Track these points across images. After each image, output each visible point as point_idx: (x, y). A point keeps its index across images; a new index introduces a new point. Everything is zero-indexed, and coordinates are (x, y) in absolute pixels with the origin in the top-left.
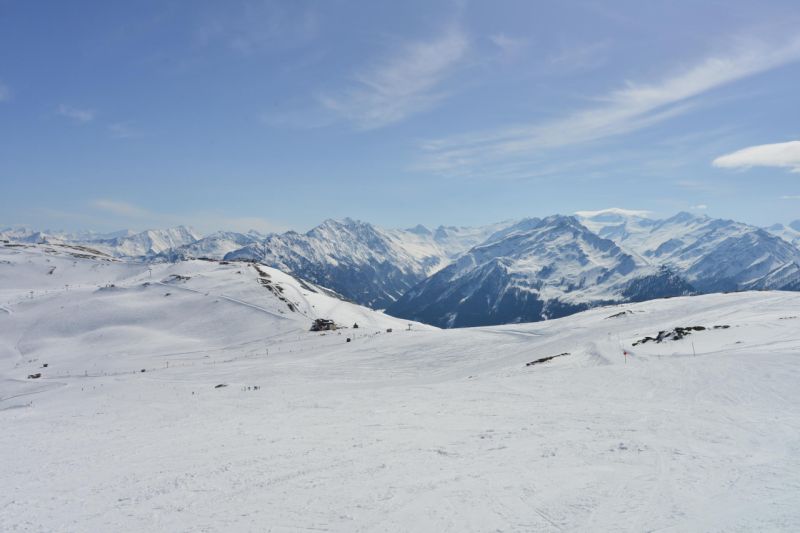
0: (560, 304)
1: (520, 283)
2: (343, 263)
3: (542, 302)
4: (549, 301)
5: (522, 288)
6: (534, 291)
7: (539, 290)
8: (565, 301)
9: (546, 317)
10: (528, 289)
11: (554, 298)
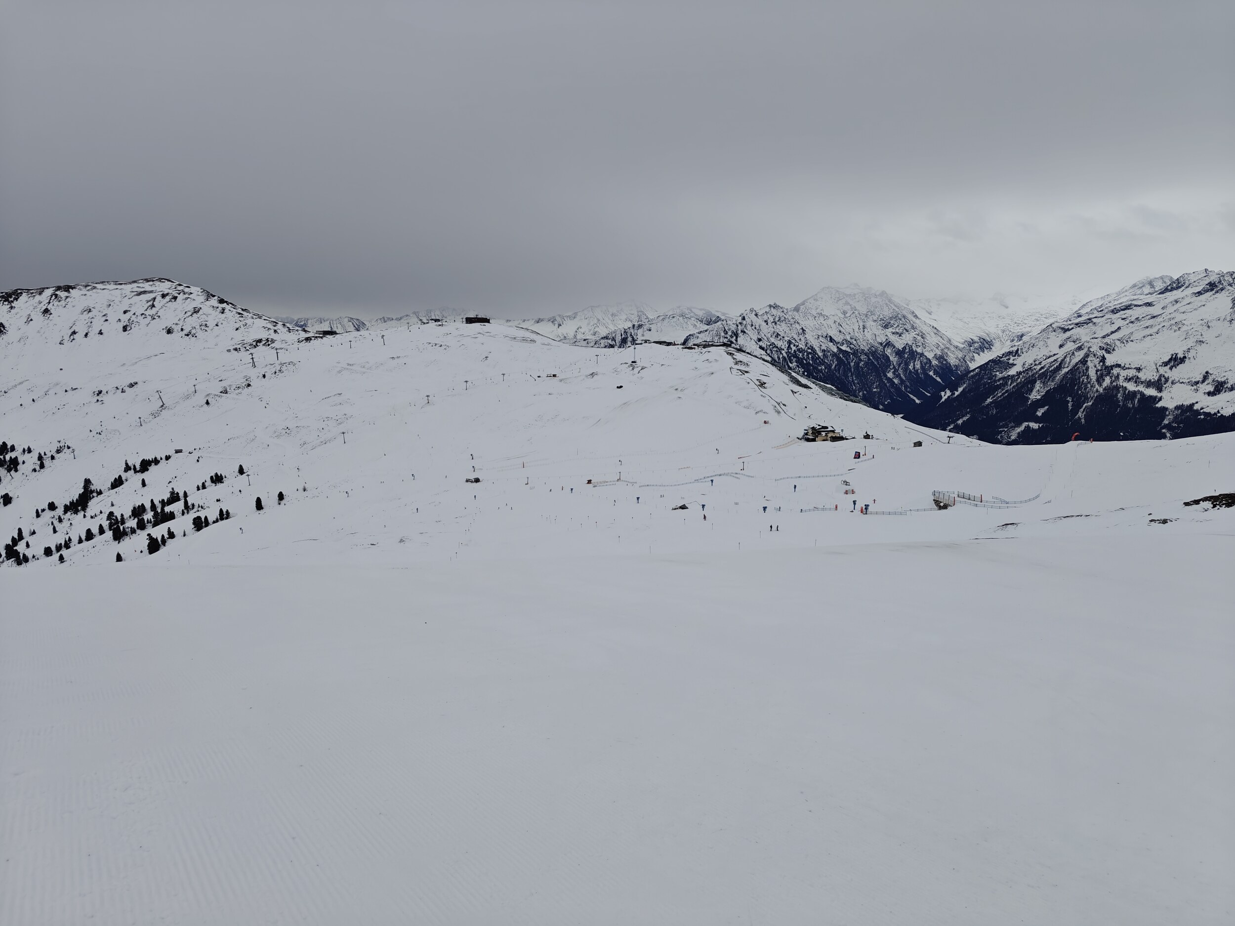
0: (1198, 413)
1: (1128, 379)
2: (844, 348)
3: (1165, 409)
4: (1177, 408)
5: (1131, 387)
6: (1151, 392)
7: (1160, 390)
8: (1206, 410)
9: (1168, 435)
10: (1141, 388)
11: (1187, 403)
